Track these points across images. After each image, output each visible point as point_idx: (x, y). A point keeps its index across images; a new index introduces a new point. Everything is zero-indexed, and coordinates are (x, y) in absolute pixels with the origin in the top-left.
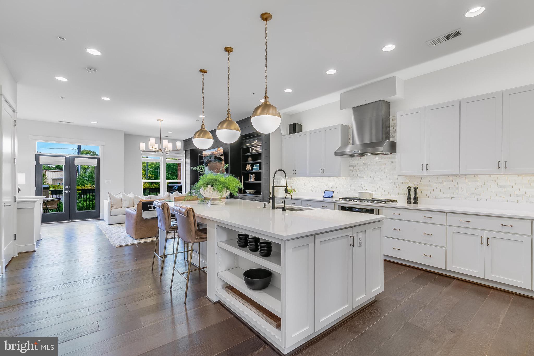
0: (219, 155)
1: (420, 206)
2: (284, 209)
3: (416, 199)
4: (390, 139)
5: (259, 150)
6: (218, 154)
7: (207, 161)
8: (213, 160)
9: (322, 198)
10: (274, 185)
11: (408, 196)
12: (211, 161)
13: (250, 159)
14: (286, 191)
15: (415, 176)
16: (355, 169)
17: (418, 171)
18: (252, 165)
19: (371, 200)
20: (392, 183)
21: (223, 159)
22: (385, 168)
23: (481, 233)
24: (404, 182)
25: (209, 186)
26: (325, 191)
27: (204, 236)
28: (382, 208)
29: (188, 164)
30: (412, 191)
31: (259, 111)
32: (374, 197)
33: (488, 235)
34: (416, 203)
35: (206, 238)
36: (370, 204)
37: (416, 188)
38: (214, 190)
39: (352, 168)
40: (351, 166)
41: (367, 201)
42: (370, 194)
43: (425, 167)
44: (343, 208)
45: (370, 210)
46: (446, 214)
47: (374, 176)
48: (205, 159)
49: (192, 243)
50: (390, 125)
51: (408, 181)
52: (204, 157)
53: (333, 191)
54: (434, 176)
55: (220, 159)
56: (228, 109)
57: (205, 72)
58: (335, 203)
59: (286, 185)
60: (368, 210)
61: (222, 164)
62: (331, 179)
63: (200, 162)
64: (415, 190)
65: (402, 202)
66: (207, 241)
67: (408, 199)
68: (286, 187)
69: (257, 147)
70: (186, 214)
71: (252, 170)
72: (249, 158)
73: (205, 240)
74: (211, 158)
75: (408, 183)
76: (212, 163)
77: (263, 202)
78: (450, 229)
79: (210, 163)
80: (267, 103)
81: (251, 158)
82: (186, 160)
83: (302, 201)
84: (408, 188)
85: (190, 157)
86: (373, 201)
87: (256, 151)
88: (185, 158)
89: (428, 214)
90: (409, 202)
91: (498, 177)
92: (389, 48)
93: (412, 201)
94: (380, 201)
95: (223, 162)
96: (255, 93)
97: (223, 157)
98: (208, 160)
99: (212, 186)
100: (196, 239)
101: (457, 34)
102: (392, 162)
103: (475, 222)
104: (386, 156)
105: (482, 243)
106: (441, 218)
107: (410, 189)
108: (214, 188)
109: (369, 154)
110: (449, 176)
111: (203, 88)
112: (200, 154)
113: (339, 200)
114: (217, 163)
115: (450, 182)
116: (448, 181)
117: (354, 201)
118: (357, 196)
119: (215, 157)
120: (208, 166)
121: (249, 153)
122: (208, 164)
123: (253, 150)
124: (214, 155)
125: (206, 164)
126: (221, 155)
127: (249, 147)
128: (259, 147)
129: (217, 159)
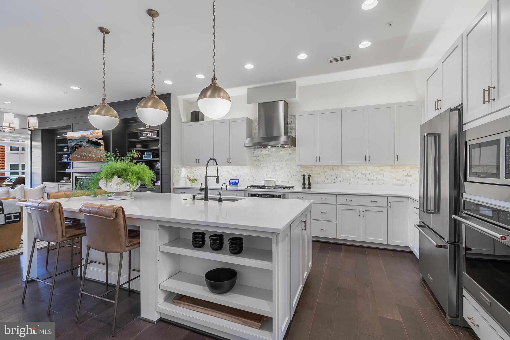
0: (96, 139)
1: (313, 190)
2: (220, 200)
3: (309, 184)
4: (288, 134)
5: (152, 136)
6: (93, 137)
7: (74, 146)
8: (85, 144)
10: (206, 175)
11: (303, 182)
12: (81, 146)
13: (139, 146)
14: (218, 181)
15: (307, 166)
16: (258, 160)
17: (313, 162)
18: (142, 153)
19: (278, 187)
20: (290, 171)
21: (103, 144)
22: (284, 159)
23: (358, 208)
24: (299, 171)
25: (115, 177)
26: (230, 180)
27: (135, 241)
28: (288, 193)
29: (36, 147)
30: (307, 177)
31: (209, 93)
32: (278, 184)
33: (364, 209)
34: (309, 188)
35: (139, 243)
36: (276, 190)
37: (310, 176)
38: (123, 182)
39: (255, 158)
40: (254, 157)
41: (275, 187)
42: (275, 181)
43: (318, 159)
44: (253, 195)
45: (277, 196)
46: (337, 196)
47: (275, 166)
48: (70, 143)
49: (121, 253)
50: (289, 123)
51: (302, 170)
52: (69, 140)
53: (239, 180)
54: (321, 166)
55: (97, 144)
56: (153, 85)
57: (107, 32)
58: (244, 191)
59: (218, 175)
60: (276, 195)
61: (101, 150)
62: (235, 168)
63: (57, 146)
64: (308, 178)
65: (298, 188)
66: (140, 246)
67: (303, 185)
68: (218, 176)
69: (149, 133)
70: (114, 215)
71: (142, 158)
72: (137, 144)
73: (138, 245)
74: (81, 142)
75: (302, 172)
76: (83, 148)
77: (161, 192)
78: (339, 207)
79: (79, 148)
80: (217, 85)
81: (141, 144)
82: (34, 143)
84: (303, 176)
85: (40, 138)
86: (279, 187)
87: (148, 136)
88: (31, 140)
89: (324, 197)
90: (304, 187)
91: (361, 167)
92: (303, 56)
93: (307, 186)
94: (285, 188)
95: (103, 148)
96: (161, 72)
97: (102, 142)
98: (76, 144)
99: (119, 177)
100: (127, 247)
101: (348, 58)
102: (290, 154)
103: (356, 200)
104: (285, 149)
105: (359, 216)
106: (331, 199)
107: (305, 177)
108: (124, 180)
109: (269, 147)
110: (331, 166)
111: (104, 52)
112: (58, 136)
113: (248, 188)
114: (93, 149)
115: (332, 170)
116: (331, 170)
117: (262, 188)
118: (263, 183)
119: (89, 140)
120: (76, 152)
121: (138, 138)
122: (76, 150)
123: (144, 136)
124: (88, 138)
125: (73, 149)
126: (99, 139)
127: (138, 132)
128: (151, 133)
129: (92, 143)
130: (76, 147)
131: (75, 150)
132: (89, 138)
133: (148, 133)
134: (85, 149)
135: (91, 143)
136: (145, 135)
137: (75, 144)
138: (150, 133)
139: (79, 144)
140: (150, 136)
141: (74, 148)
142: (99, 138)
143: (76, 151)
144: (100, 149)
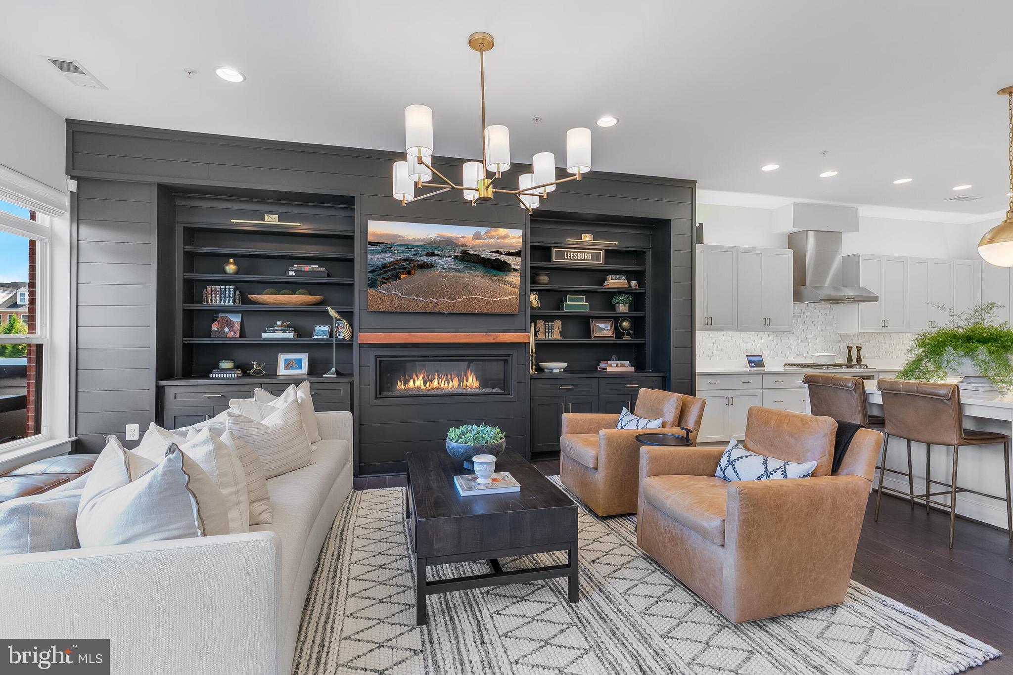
0: (497, 252)
5: (588, 260)
7: (393, 263)
9: (781, 369)
11: (848, 357)
30: (854, 350)
37: (859, 348)
43: (885, 324)
55: (496, 266)
61: (506, 283)
62: (745, 335)
67: (848, 361)
72: (540, 275)
74: (432, 254)
79: (418, 273)
83: (764, 375)
84: (848, 347)
93: (855, 363)
95: (514, 278)
98: (406, 260)
107: (850, 349)
114: (475, 277)
119: (463, 254)
120: (398, 281)
121: (550, 262)
122: (402, 276)
123: (566, 258)
124: (462, 246)
125: (386, 272)
126: (505, 254)
127: (551, 247)
128: (588, 253)
129: (477, 263)
130: (405, 268)
131: (397, 277)
132: (466, 246)
133: (577, 252)
134: (444, 277)
135: (474, 262)
136: (569, 255)
137: (400, 260)
138: (585, 252)
139: (417, 261)
140: (584, 260)
141: (395, 269)
142: (508, 251)
143: (400, 278)
144: (505, 281)
